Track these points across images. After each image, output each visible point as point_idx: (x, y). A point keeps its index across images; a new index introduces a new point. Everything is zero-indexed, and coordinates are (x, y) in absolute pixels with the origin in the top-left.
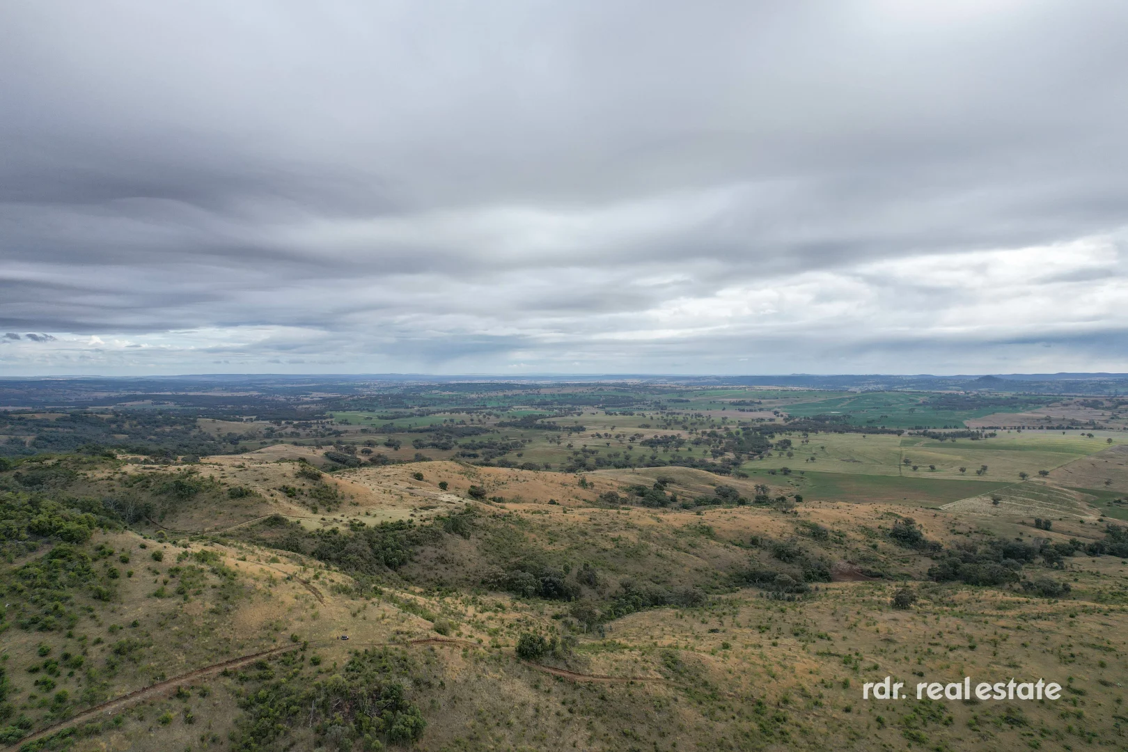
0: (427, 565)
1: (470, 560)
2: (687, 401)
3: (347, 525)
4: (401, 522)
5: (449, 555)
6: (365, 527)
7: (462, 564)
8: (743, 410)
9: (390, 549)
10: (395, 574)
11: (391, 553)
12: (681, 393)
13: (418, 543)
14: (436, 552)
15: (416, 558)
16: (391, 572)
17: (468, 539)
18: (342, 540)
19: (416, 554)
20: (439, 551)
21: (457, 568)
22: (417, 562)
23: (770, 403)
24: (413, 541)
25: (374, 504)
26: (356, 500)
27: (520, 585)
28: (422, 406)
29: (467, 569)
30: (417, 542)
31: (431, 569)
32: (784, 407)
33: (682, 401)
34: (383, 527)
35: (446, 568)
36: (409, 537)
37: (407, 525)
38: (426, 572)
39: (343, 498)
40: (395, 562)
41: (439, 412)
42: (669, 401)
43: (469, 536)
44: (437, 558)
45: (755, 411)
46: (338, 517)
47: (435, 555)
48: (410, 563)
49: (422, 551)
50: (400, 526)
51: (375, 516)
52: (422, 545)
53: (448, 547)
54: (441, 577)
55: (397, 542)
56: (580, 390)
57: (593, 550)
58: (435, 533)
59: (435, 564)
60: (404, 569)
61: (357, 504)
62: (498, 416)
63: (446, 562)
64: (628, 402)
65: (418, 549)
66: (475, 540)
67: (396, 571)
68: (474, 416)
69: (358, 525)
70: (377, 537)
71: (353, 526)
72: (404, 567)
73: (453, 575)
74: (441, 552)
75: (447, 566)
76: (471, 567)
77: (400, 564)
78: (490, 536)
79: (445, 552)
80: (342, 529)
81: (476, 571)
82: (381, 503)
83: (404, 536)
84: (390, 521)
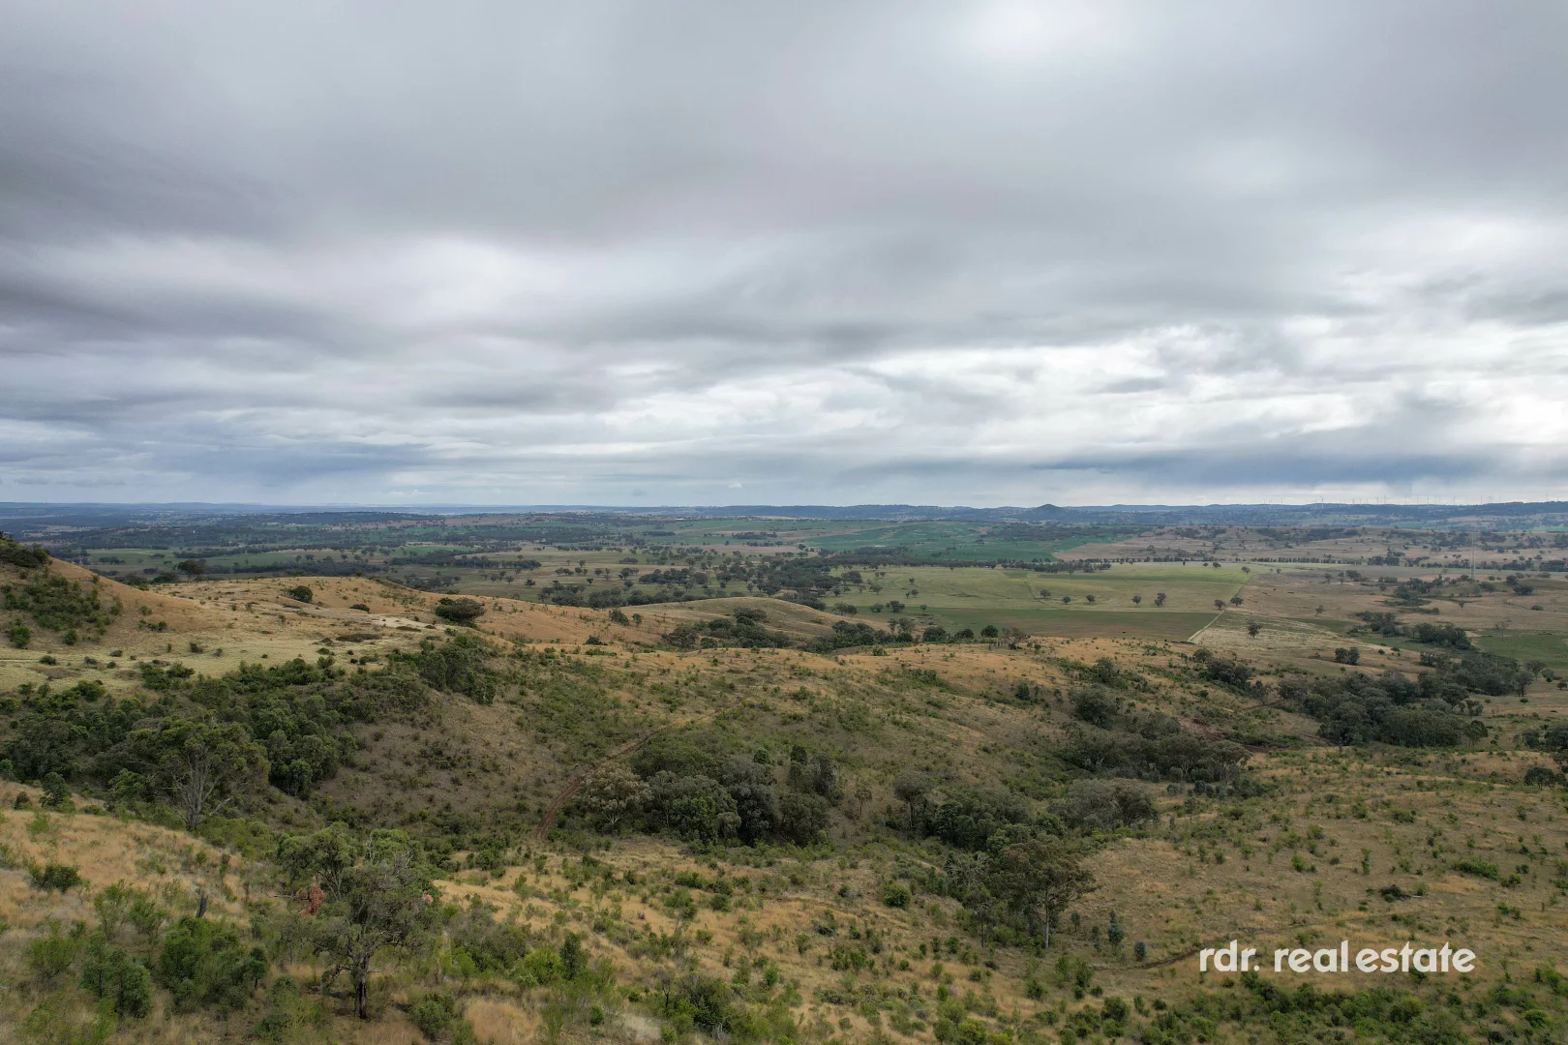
0: (398, 777)
1: (510, 755)
2: (671, 534)
3: (131, 675)
4: (299, 665)
5: (454, 744)
6: (193, 679)
7: (496, 768)
8: (756, 545)
9: (280, 734)
10: (303, 806)
11: (287, 745)
12: (658, 524)
13: (361, 715)
14: (416, 738)
15: (361, 758)
16: (290, 803)
17: (489, 703)
18: (116, 710)
19: (362, 746)
20: (424, 735)
21: (485, 780)
22: (365, 769)
23: (788, 535)
24: (344, 710)
25: (212, 628)
26: (156, 618)
27: (689, 811)
28: (252, 543)
29: (511, 779)
30: (359, 714)
31: (409, 785)
32: (811, 540)
33: (664, 534)
34: (250, 679)
35: (455, 781)
36: (333, 702)
37: (321, 672)
38: (398, 796)
39: (115, 611)
40: (302, 772)
41: (282, 549)
42: (645, 534)
43: (490, 697)
44: (423, 754)
45: (772, 545)
46: (103, 656)
47: (415, 748)
48: (344, 772)
49: (378, 737)
50: (297, 673)
51: (219, 653)
52: (372, 721)
53: (447, 722)
54: (448, 808)
55: (303, 716)
56: (509, 520)
57: (770, 720)
58: (404, 688)
59: (422, 772)
60: (329, 791)
61: (161, 627)
62: (387, 553)
63: (450, 764)
64: (585, 535)
65: (364, 732)
66: (505, 707)
67: (305, 798)
68: (347, 552)
69: (171, 674)
70: (234, 704)
71: (151, 676)
72: (329, 786)
73: (477, 797)
74: (432, 735)
75: (458, 773)
76: (521, 772)
77: (316, 778)
78: (533, 697)
79: (443, 738)
80: (114, 685)
81: (539, 783)
82: (230, 626)
83: (317, 697)
84: (266, 665)
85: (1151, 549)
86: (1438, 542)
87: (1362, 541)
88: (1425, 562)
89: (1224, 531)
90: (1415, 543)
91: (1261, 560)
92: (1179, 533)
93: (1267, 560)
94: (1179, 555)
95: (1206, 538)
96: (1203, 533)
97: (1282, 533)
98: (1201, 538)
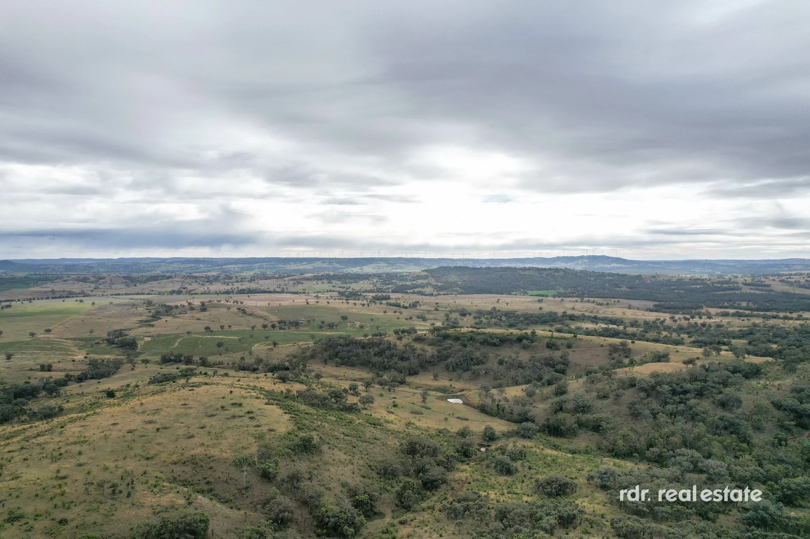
85: (53, 292)
86: (206, 280)
87: (172, 282)
88: (194, 292)
89: (104, 278)
90: (196, 282)
91: (116, 295)
92: (78, 280)
93: (119, 295)
94: (69, 294)
95: (93, 282)
96: (93, 279)
97: (135, 278)
98: (90, 282)
